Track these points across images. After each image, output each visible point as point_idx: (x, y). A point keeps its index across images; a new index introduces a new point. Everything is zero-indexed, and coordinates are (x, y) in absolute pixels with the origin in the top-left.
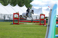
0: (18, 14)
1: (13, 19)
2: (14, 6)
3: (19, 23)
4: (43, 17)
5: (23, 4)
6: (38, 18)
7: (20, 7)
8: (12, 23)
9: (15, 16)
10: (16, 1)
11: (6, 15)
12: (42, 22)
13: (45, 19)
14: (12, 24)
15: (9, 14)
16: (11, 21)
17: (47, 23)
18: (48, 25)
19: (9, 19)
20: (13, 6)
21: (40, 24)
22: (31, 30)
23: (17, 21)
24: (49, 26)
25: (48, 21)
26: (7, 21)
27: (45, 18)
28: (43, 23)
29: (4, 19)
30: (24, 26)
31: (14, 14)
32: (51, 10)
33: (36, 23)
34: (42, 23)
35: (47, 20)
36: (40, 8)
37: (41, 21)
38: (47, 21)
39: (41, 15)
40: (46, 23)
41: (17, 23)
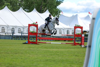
0: (37, 26)
1: (27, 35)
2: (30, 11)
3: (38, 41)
4: (78, 31)
5: (44, 8)
6: (71, 34)
7: (40, 13)
8: (26, 41)
9: (30, 30)
10: (32, 3)
11: (16, 27)
12: (78, 39)
13: (83, 35)
14: (25, 43)
15: (21, 25)
16: (24, 37)
17: (87, 42)
18: (87, 45)
19: (20, 34)
20: (28, 12)
21: (75, 44)
22: (58, 54)
23: (35, 39)
24: (90, 47)
25: (89, 37)
26: (17, 37)
27: (83, 32)
28: (80, 42)
29: (13, 34)
30: (46, 48)
31: (30, 25)
32: (94, 19)
33: (67, 42)
34: (78, 41)
35: (86, 36)
36: (75, 14)
37: (75, 39)
38: (87, 39)
39: (75, 27)
40: (84, 42)
41: (35, 41)
